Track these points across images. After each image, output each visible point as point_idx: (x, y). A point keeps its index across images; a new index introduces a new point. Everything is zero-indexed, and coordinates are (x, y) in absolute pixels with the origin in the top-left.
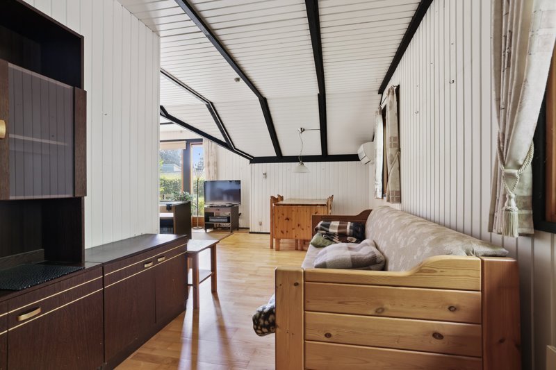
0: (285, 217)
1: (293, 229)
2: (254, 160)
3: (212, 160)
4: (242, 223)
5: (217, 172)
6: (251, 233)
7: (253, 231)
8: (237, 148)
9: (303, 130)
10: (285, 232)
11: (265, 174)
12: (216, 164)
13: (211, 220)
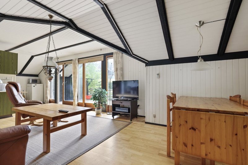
0: (190, 125)
1: (202, 143)
2: (149, 63)
3: (119, 66)
4: (140, 112)
5: (122, 75)
6: (146, 123)
7: (148, 121)
8: (134, 53)
9: (202, 23)
10: (189, 145)
11: (158, 74)
12: (122, 69)
13: (116, 110)
